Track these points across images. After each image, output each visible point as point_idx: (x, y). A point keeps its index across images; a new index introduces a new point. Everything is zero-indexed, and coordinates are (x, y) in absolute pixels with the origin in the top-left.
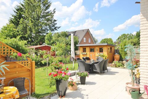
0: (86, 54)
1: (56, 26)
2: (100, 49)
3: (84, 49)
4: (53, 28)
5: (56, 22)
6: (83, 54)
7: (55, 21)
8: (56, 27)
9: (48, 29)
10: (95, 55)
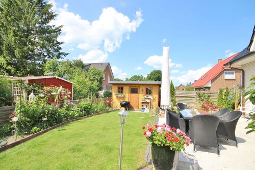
0: (124, 97)
1: (61, 51)
2: (147, 89)
3: (119, 88)
4: (56, 54)
5: (60, 46)
6: (119, 96)
7: (59, 43)
8: (62, 53)
9: (45, 54)
10: (138, 98)
